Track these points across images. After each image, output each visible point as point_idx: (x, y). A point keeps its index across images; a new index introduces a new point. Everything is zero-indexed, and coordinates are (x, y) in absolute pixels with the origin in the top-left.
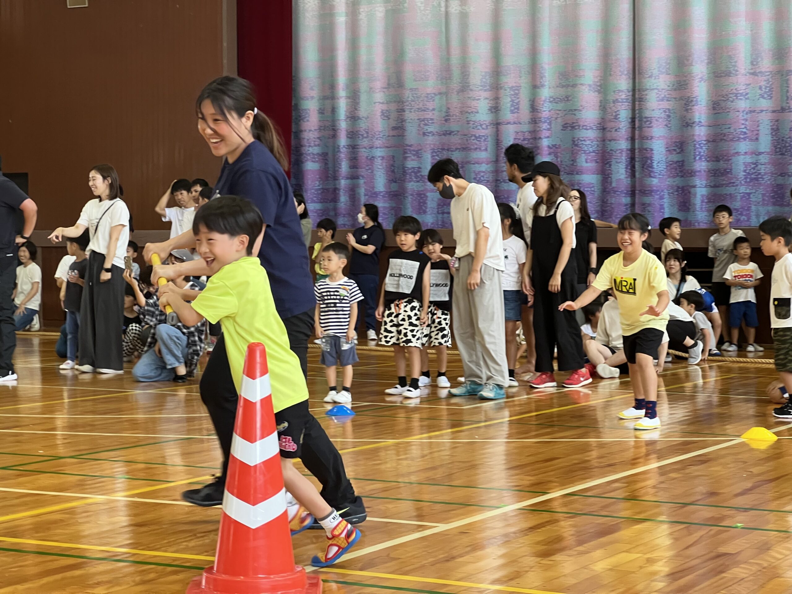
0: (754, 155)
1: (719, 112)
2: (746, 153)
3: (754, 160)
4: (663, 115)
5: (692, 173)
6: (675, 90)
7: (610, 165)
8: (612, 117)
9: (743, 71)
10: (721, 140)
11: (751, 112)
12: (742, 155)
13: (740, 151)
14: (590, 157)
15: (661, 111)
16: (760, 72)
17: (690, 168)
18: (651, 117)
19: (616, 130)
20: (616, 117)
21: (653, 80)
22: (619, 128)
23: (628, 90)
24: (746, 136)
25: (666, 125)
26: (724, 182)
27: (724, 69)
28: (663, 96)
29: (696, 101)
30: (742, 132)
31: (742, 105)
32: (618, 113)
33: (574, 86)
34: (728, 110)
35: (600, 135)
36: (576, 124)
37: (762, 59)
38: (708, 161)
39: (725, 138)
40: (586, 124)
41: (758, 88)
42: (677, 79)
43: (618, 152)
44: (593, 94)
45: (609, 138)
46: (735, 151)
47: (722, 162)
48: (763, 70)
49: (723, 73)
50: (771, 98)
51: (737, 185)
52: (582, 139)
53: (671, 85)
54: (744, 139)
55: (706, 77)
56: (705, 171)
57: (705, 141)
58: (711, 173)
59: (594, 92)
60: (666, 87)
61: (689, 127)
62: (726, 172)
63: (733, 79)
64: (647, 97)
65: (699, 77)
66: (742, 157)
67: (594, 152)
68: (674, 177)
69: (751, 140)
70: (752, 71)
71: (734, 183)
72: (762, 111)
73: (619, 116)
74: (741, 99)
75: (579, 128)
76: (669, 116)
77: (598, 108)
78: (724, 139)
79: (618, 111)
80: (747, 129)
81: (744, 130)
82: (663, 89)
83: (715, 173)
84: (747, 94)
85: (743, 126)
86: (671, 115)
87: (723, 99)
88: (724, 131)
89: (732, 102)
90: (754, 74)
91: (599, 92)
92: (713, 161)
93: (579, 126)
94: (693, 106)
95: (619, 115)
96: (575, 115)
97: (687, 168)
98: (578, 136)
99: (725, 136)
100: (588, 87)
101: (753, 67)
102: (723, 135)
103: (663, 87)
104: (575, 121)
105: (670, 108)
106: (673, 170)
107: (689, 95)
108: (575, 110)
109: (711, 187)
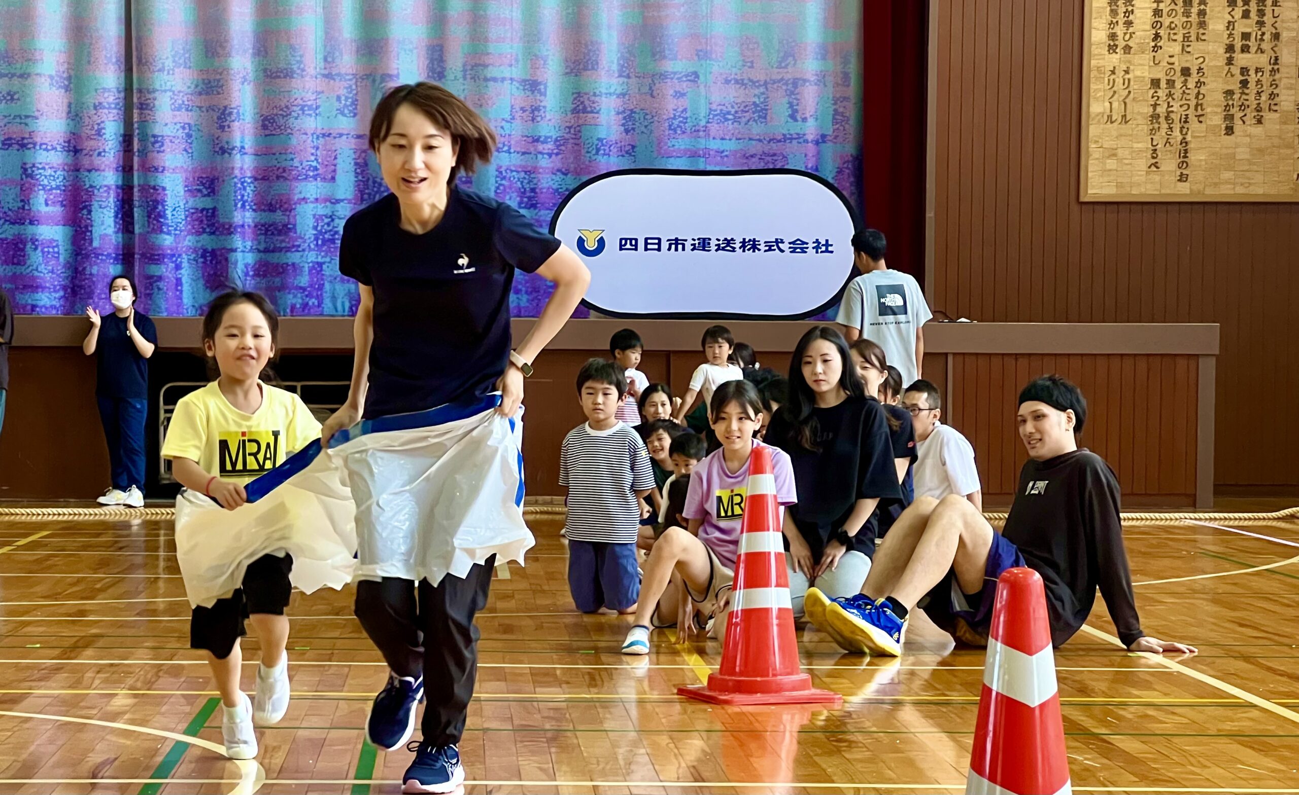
0: (328, 204)
1: (274, 132)
2: (317, 200)
3: (328, 212)
4: (180, 133)
5: (229, 230)
6: (200, 94)
7: (90, 212)
8: (93, 132)
9: (311, 71)
10: (278, 177)
11: (324, 135)
12: (312, 202)
13: (308, 196)
14: (52, 197)
15: (178, 126)
16: (339, 75)
17: (227, 220)
18: (163, 136)
19: (99, 154)
20: (99, 133)
21: (164, 76)
22: (104, 151)
23: (118, 89)
24: (316, 173)
25: (185, 150)
26: (283, 245)
27: (282, 65)
28: (180, 102)
29: (238, 113)
30: (311, 166)
31: (310, 123)
32: (102, 125)
33: (24, 76)
34: (289, 131)
35: (69, 160)
36: (30, 141)
37: (341, 54)
38: (254, 210)
39: (284, 174)
40: (45, 141)
41: (335, 99)
42: (205, 77)
43: (101, 190)
44: (57, 92)
45: (86, 166)
46: (302, 196)
47: (279, 213)
48: (343, 71)
49: (281, 72)
50: (355, 115)
51: (304, 250)
52: (40, 166)
53: (193, 86)
54: (315, 178)
55: (251, 76)
56: (249, 226)
57: (250, 178)
58: (260, 229)
59: (57, 89)
60: (185, 89)
61: (226, 155)
62: (286, 229)
63: (296, 83)
64: (157, 103)
65: (241, 75)
66: (312, 206)
67: (58, 187)
68: (199, 233)
69: (324, 179)
70: (326, 72)
71: (299, 246)
72: (341, 135)
73: (103, 131)
74: (310, 115)
75: (34, 148)
76: (189, 136)
77: (64, 115)
78: (283, 177)
79: (103, 122)
80: (318, 162)
81: (314, 164)
82: (179, 92)
83: (267, 230)
84: (317, 108)
85: (313, 158)
86: (194, 133)
87: (281, 112)
88: (284, 164)
89: (296, 118)
90: (329, 76)
91: (67, 89)
92: (264, 211)
93: (35, 144)
94: (233, 121)
95: (104, 128)
96: (26, 124)
97: (221, 220)
98: (32, 161)
99: (284, 171)
100: (49, 80)
101: (328, 66)
102: (281, 170)
103: (179, 88)
104: (27, 136)
105: (192, 123)
106: (197, 223)
107: (226, 103)
108: (27, 117)
109: (259, 251)
